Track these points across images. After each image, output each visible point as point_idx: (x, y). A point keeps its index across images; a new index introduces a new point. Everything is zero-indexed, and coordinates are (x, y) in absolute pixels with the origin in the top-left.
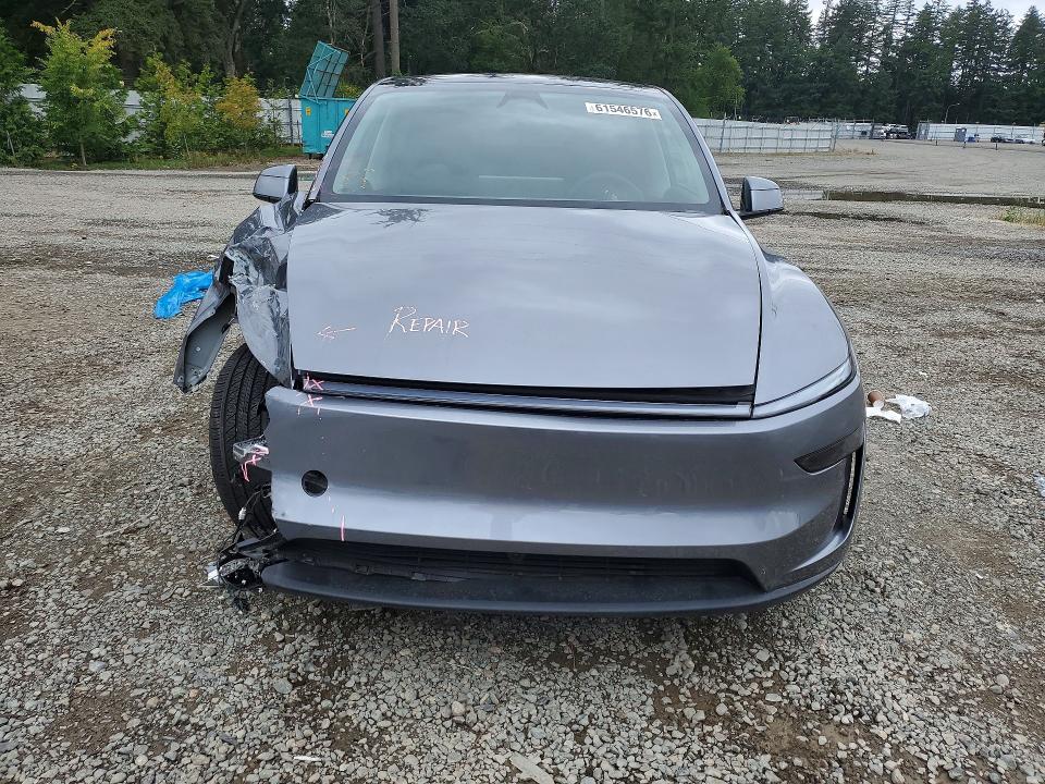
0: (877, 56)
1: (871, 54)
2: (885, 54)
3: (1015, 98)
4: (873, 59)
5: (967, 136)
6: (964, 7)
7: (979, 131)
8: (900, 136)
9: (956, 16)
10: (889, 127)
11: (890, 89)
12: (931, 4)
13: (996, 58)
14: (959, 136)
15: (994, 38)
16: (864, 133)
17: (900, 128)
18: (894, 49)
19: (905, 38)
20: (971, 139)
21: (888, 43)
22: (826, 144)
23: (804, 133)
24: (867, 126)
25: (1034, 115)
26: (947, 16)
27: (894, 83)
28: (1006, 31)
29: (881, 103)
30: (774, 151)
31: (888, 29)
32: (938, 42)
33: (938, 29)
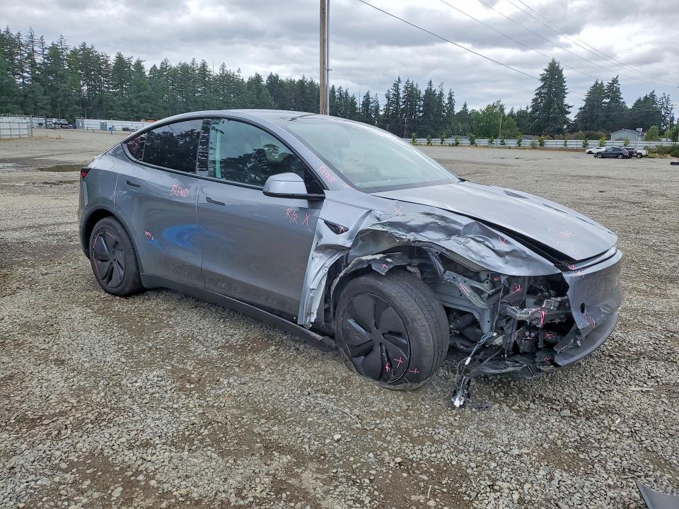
0: (28, 72)
1: (23, 71)
2: (34, 72)
3: (123, 105)
4: (25, 74)
5: (108, 127)
6: (78, 48)
7: (114, 124)
8: (62, 126)
9: (74, 52)
10: (54, 120)
11: (44, 95)
12: (56, 43)
13: (105, 81)
14: (103, 127)
15: (101, 69)
16: (41, 124)
17: (62, 121)
18: (39, 69)
19: (44, 63)
20: (110, 129)
21: (33, 64)
22: (26, 132)
23: (8, 124)
24: (42, 120)
25: (135, 115)
26: (69, 53)
27: (45, 92)
28: (107, 66)
29: (40, 104)
30: (9, 137)
31: (31, 55)
32: (67, 67)
33: (66, 60)
